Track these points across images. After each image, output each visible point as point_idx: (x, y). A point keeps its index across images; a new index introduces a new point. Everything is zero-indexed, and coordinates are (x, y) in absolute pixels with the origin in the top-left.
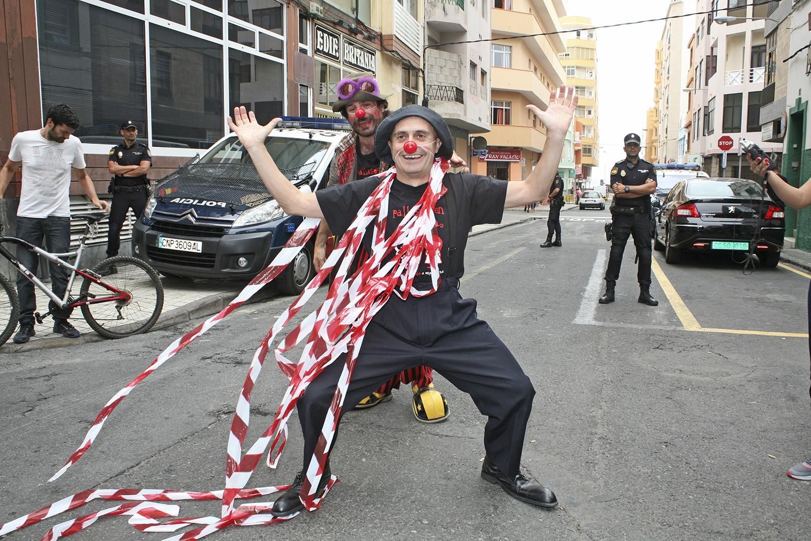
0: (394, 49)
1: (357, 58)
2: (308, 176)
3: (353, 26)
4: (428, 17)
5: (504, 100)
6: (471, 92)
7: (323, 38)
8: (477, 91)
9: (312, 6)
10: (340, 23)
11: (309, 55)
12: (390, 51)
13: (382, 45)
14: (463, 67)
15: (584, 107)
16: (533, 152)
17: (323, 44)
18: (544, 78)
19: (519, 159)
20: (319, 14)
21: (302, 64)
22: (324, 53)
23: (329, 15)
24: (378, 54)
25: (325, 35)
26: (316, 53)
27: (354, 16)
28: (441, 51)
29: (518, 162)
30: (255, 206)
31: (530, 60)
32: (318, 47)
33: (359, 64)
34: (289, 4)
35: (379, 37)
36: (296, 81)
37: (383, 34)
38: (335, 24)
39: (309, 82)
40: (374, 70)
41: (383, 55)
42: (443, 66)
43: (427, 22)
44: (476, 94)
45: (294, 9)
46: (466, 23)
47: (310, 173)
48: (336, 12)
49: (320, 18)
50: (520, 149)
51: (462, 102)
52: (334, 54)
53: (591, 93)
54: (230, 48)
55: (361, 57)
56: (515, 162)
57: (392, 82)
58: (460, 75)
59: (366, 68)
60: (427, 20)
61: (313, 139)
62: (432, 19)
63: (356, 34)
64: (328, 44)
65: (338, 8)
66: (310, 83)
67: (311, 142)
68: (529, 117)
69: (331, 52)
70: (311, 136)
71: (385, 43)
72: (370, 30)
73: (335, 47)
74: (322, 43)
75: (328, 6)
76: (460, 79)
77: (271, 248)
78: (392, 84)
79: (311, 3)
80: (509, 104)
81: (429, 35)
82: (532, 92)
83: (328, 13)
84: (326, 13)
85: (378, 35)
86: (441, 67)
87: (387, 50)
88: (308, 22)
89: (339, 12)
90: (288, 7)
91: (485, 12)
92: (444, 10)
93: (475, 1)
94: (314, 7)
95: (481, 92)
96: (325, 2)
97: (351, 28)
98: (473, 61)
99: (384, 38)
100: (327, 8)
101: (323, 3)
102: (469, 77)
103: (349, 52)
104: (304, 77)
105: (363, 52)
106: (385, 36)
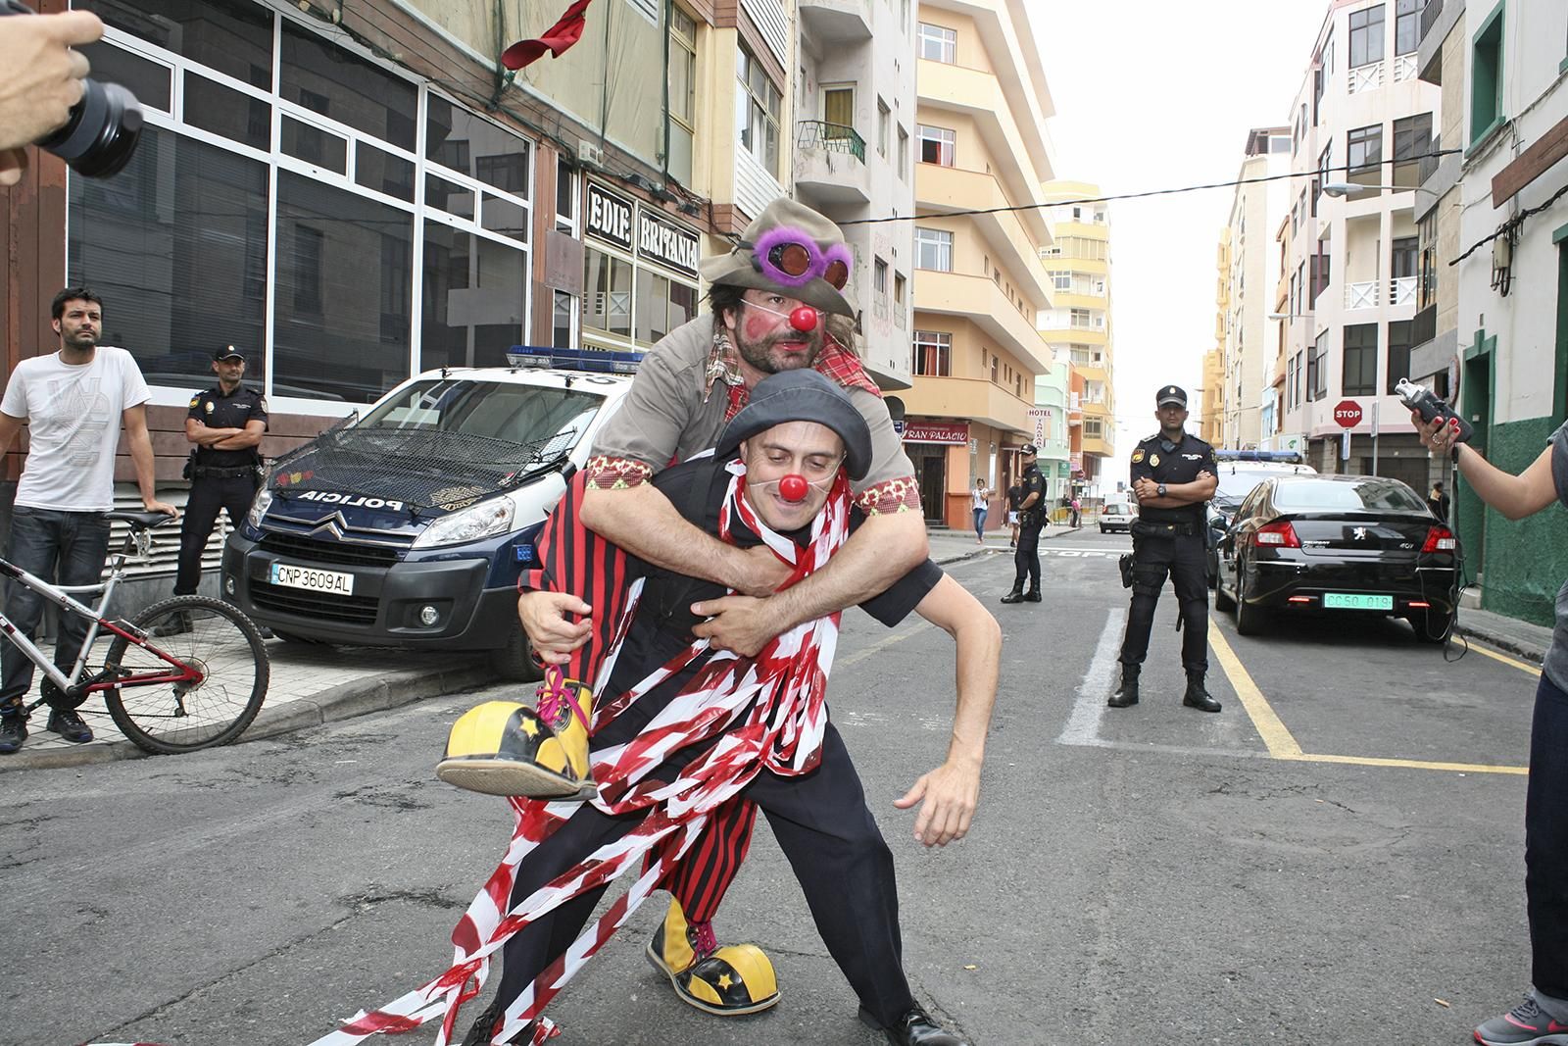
0: (734, 230)
1: (664, 245)
2: (561, 456)
3: (659, 186)
4: (798, 175)
5: (940, 330)
6: (876, 315)
7: (601, 206)
8: (887, 311)
9: (583, 148)
10: (634, 181)
11: (573, 236)
12: (727, 235)
13: (711, 223)
14: (861, 266)
15: (1087, 347)
16: (992, 427)
17: (601, 218)
18: (1012, 291)
19: (966, 440)
20: (596, 162)
21: (562, 254)
22: (604, 234)
23: (615, 166)
24: (704, 239)
25: (606, 202)
26: (587, 233)
27: (660, 169)
29: (963, 446)
30: (457, 509)
31: (986, 258)
32: (593, 223)
33: (667, 256)
34: (540, 142)
35: (707, 209)
36: (549, 284)
37: (714, 203)
38: (624, 181)
39: (573, 286)
40: (696, 268)
41: (713, 241)
43: (797, 184)
44: (885, 318)
45: (550, 153)
46: (868, 187)
47: (564, 452)
48: (628, 162)
49: (596, 169)
50: (967, 422)
52: (621, 236)
53: (1099, 322)
54: (426, 220)
55: (671, 243)
56: (958, 446)
59: (679, 263)
60: (797, 179)
61: (573, 387)
62: (805, 179)
63: (663, 202)
64: (611, 218)
65: (632, 153)
66: (575, 288)
67: (569, 393)
68: (985, 364)
69: (615, 233)
70: (568, 383)
71: (717, 219)
72: (689, 196)
73: (624, 223)
74: (599, 214)
75: (613, 150)
76: (857, 289)
77: (484, 590)
79: (582, 142)
80: (947, 338)
82: (990, 316)
83: (614, 161)
84: (608, 160)
85: (705, 204)
87: (720, 233)
88: (575, 177)
89: (633, 160)
90: (539, 148)
91: (904, 169)
92: (828, 162)
93: (885, 148)
94: (586, 150)
95: (895, 313)
96: (607, 141)
97: (654, 190)
98: (880, 256)
99: (715, 210)
100: (611, 152)
101: (603, 142)
102: (873, 285)
103: (649, 234)
104: (563, 276)
105: (675, 235)
106: (717, 206)
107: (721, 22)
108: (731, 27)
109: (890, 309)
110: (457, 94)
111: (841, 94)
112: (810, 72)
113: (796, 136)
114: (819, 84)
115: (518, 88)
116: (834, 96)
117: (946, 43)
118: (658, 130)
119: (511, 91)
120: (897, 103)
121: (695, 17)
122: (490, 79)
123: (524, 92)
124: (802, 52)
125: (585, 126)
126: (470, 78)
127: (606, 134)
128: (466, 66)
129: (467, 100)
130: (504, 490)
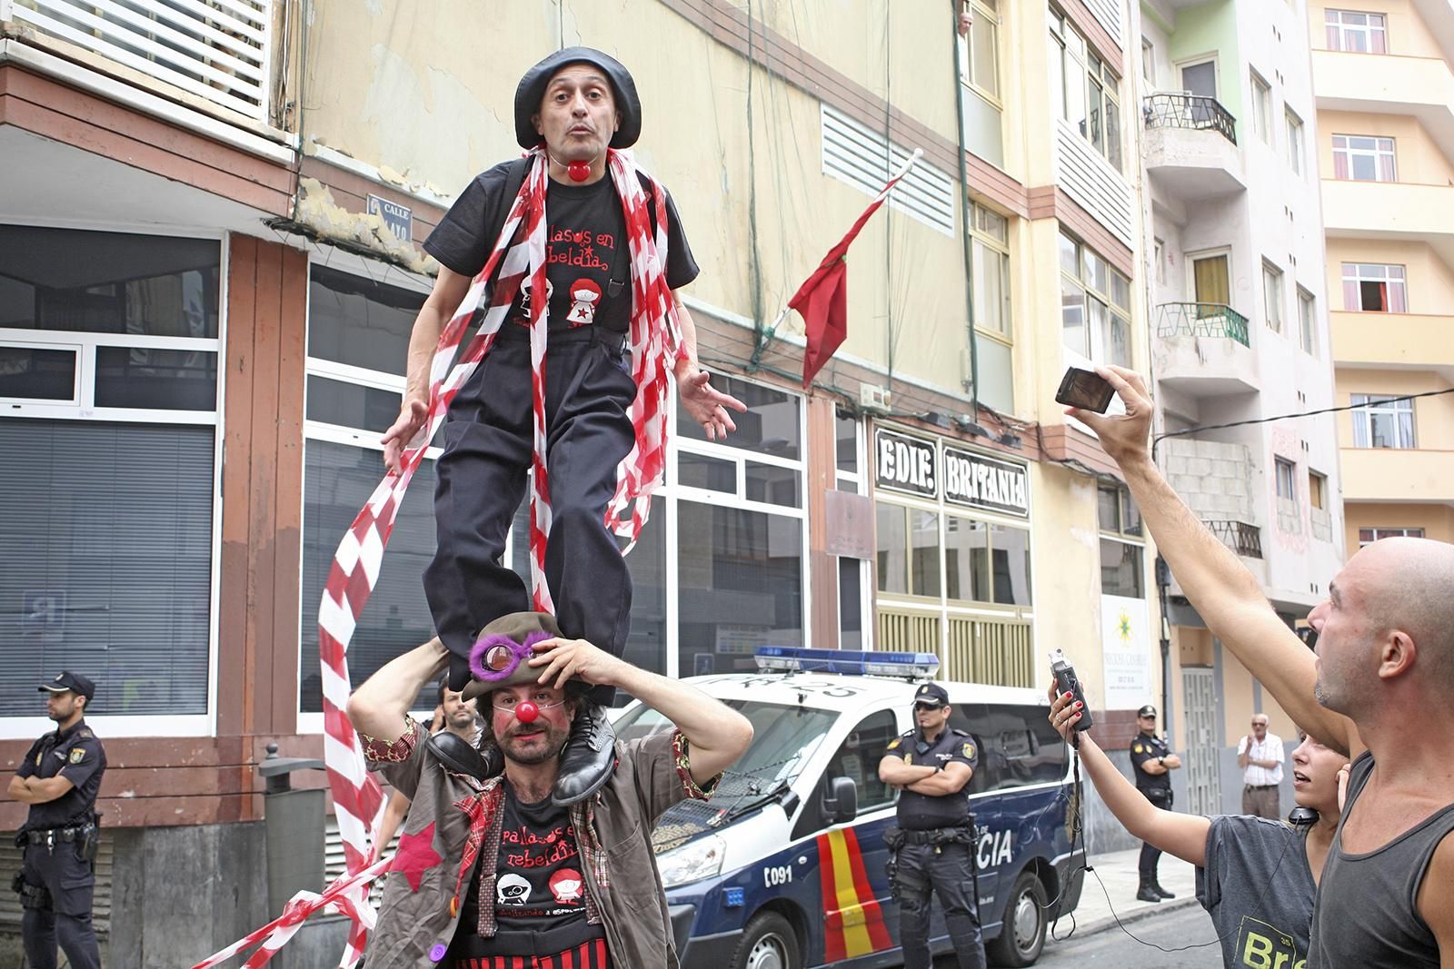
0: (1069, 455)
1: (979, 484)
2: (781, 786)
3: (966, 419)
4: (1160, 371)
5: (1407, 524)
6: (1281, 528)
7: (894, 454)
8: (1300, 521)
9: (866, 393)
10: (932, 419)
11: (860, 492)
12: (1061, 461)
13: (1041, 450)
14: (1255, 471)
17: (895, 466)
20: (882, 406)
21: (845, 515)
22: (900, 484)
23: (908, 404)
24: (1033, 469)
25: (900, 446)
26: (877, 486)
27: (968, 398)
28: (1198, 442)
32: (884, 473)
33: (984, 497)
34: (812, 395)
35: (1034, 433)
36: (831, 551)
37: (1043, 424)
38: (920, 420)
39: (862, 549)
40: (1023, 505)
41: (1044, 469)
42: (1204, 474)
43: (1160, 382)
44: (1296, 529)
45: (825, 404)
46: (1255, 373)
47: (786, 781)
48: (925, 396)
49: (883, 413)
51: (1259, 554)
52: (922, 483)
54: (680, 502)
55: (989, 481)
57: (1073, 526)
58: (1249, 491)
59: (1001, 502)
60: (1158, 377)
61: (805, 704)
62: (1170, 374)
63: (974, 436)
64: (909, 464)
65: (929, 387)
66: (865, 551)
67: (803, 710)
69: (913, 480)
70: (801, 699)
71: (1047, 444)
72: (1009, 422)
73: (926, 468)
74: (891, 463)
75: (904, 388)
76: (1251, 500)
77: (691, 939)
78: (1073, 531)
79: (864, 387)
81: (1168, 408)
83: (906, 399)
84: (899, 400)
85: (1030, 429)
86: (1201, 478)
87: (1052, 460)
88: (859, 425)
89: (931, 394)
90: (811, 402)
91: (1312, 338)
92: (1197, 350)
93: (1281, 319)
94: (869, 395)
95: (1313, 522)
96: (895, 379)
97: (961, 425)
98: (1283, 455)
99: (1044, 433)
100: (902, 389)
101: (890, 381)
102: (1274, 493)
103: (959, 475)
104: (849, 540)
105: (993, 470)
106: (1047, 428)
107: (1036, 214)
108: (1050, 217)
109: (1305, 519)
110: (709, 362)
111: (1214, 263)
112: (1171, 242)
113: (1154, 324)
114: (1185, 253)
115: (782, 341)
116: (1204, 267)
117: (1381, 155)
118: (962, 353)
119: (773, 345)
120: (1293, 260)
121: (1005, 213)
122: (749, 338)
123: (789, 344)
124: (1155, 220)
125: (867, 366)
126: (723, 342)
127: (894, 371)
128: (720, 330)
129: (722, 366)
130: (713, 830)
